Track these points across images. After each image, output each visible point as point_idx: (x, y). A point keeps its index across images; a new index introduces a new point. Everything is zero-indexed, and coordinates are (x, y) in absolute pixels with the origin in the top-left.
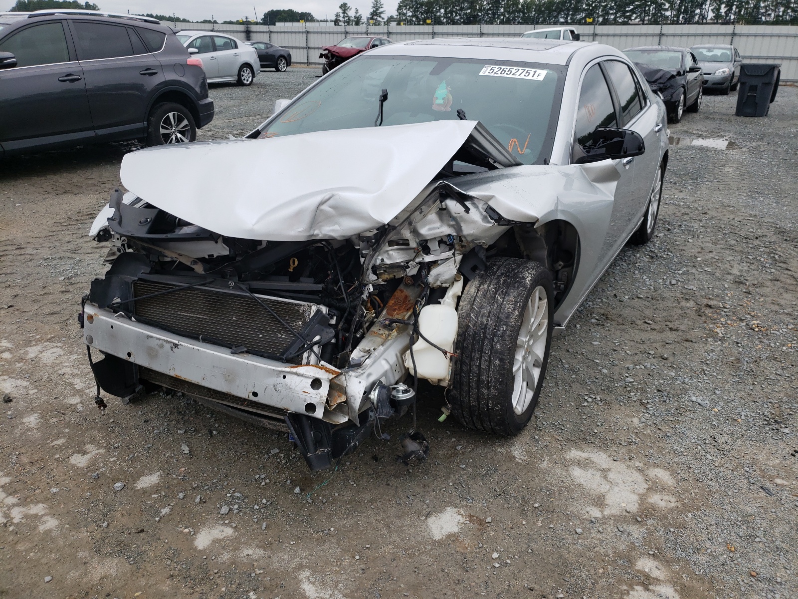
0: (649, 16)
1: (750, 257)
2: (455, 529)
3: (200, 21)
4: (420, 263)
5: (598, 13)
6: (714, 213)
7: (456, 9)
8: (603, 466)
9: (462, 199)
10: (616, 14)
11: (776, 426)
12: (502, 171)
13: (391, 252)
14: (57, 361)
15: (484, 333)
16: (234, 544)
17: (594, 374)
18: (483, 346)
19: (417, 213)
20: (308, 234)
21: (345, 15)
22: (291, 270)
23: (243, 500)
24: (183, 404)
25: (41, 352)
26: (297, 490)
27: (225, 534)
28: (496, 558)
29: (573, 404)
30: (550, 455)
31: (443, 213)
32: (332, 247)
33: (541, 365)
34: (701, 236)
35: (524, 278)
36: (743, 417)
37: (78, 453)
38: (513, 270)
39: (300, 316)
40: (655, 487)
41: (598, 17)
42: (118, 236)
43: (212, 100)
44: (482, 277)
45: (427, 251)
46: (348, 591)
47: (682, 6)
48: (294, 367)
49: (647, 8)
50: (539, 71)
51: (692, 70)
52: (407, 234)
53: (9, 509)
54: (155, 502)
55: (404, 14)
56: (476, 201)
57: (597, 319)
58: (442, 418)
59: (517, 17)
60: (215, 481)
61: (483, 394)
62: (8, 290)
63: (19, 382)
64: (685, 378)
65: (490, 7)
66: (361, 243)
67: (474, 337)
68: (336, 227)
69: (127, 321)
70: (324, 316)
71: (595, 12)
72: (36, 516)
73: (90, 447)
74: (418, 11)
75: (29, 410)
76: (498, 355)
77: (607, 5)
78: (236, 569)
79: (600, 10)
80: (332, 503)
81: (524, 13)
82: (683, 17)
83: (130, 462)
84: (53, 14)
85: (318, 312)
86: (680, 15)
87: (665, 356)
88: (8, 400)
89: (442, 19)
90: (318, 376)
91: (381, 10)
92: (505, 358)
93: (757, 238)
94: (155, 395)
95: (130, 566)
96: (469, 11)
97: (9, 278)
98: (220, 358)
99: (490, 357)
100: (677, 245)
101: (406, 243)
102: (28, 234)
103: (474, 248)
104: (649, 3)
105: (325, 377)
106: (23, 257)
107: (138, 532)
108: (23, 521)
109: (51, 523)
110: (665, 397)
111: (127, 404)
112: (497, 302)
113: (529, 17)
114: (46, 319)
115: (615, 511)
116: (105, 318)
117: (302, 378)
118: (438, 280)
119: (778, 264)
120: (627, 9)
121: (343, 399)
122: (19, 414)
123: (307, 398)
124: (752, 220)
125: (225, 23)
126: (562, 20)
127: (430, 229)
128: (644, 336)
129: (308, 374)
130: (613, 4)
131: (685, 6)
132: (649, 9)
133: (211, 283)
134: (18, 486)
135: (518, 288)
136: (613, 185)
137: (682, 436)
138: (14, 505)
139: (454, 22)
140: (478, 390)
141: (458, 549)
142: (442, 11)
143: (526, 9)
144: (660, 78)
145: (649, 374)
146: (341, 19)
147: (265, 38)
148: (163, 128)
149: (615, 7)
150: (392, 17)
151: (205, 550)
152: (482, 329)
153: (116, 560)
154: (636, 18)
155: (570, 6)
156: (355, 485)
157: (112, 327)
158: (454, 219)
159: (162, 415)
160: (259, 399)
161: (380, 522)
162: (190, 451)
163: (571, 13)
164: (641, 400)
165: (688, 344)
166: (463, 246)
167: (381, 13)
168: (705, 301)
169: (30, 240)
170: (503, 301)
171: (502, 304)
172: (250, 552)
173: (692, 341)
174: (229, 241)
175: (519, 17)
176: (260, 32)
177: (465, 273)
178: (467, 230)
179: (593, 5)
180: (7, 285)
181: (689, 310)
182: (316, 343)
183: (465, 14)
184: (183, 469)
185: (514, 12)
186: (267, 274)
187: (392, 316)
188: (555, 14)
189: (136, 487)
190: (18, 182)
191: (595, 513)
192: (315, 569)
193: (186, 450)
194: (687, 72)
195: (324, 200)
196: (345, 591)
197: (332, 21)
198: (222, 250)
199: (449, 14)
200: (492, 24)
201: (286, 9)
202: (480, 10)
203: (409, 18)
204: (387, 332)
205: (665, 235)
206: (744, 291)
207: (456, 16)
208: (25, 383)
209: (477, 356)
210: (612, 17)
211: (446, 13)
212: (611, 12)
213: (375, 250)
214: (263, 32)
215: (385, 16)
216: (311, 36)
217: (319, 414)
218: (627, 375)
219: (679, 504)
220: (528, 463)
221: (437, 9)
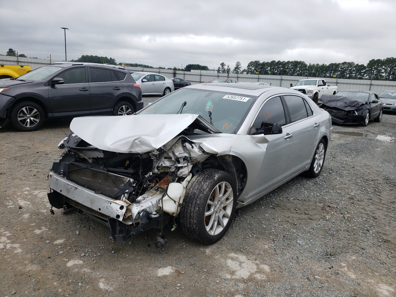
0: (374, 75)
1: (364, 188)
2: (168, 274)
3: (157, 67)
4: (176, 167)
5: (347, 73)
6: (359, 168)
7: (276, 67)
8: (242, 261)
9: (191, 143)
10: (356, 73)
11: (330, 256)
12: (213, 134)
13: (165, 162)
14: (44, 197)
15: (194, 196)
16: (82, 266)
17: (259, 227)
18: (193, 201)
19: (174, 147)
20: (129, 151)
21: (223, 68)
22: (126, 165)
23: (91, 253)
24: (84, 217)
25: (39, 193)
26: (113, 252)
27: (79, 263)
28: (179, 286)
29: (242, 237)
30: (221, 254)
31: (184, 147)
32: (142, 158)
33: (229, 217)
34: (345, 177)
35: (215, 176)
36: (316, 251)
37: (38, 229)
38: (212, 173)
39: (123, 182)
40: (260, 271)
41: (347, 75)
42: (67, 147)
43: (143, 102)
44: (199, 175)
45: (179, 162)
46: (116, 288)
47: (391, 71)
48: (115, 200)
49: (372, 72)
50: (246, 98)
51: (374, 102)
52: (171, 155)
53: (6, 244)
54: (59, 249)
55: (251, 69)
56: (196, 144)
57: (273, 206)
58: (173, 229)
59: (305, 72)
60: (84, 245)
61: (192, 222)
62: (36, 169)
63: (27, 202)
64: (299, 233)
65: (293, 67)
66: (153, 157)
67: (190, 198)
68: (140, 149)
69: (63, 178)
70: (131, 182)
71: (345, 72)
72: (15, 248)
73: (43, 228)
74: (257, 68)
75: (27, 212)
76: (198, 205)
77: (351, 69)
78: (78, 275)
79: (348, 71)
80: (125, 258)
81: (309, 71)
82: (392, 77)
83: (56, 234)
84: (82, 64)
85: (129, 180)
86: (390, 75)
87: (295, 223)
88: (20, 208)
89: (269, 72)
90: (123, 205)
91: (240, 66)
92: (200, 207)
93: (372, 181)
94: (75, 213)
95: (41, 268)
96: (282, 69)
97: (38, 165)
98: (90, 194)
99: (195, 206)
100: (330, 180)
101: (170, 158)
102: (52, 149)
103: (197, 163)
104: (374, 69)
105: (125, 205)
106: (47, 158)
107: (48, 258)
108: (10, 249)
109: (19, 251)
110: (285, 239)
111: (63, 214)
112: (201, 184)
113: (311, 73)
114: (46, 181)
115: (237, 277)
116: (55, 176)
117: (117, 205)
118: (181, 174)
119: (376, 193)
120: (362, 71)
121: (130, 214)
122: (23, 213)
123: (117, 212)
124: (376, 173)
125: (169, 69)
126: (328, 75)
127: (180, 154)
128: (290, 215)
129: (119, 203)
130: (355, 69)
131: (393, 72)
132: (373, 72)
133: (94, 167)
134: (12, 237)
135: (211, 180)
136: (266, 145)
137: (284, 254)
138: (9, 243)
139: (274, 74)
140: (190, 220)
141: (165, 281)
142: (269, 68)
143: (310, 69)
144: (357, 105)
145: (284, 230)
146: (221, 70)
147: (181, 77)
148: (120, 112)
149: (356, 70)
150: (245, 70)
151: (69, 267)
152: (194, 194)
153: (37, 266)
154: (366, 76)
155: (332, 69)
156: (136, 253)
157: (57, 180)
158: (188, 150)
159: (74, 220)
160: (102, 211)
161: (139, 267)
162: (79, 233)
163: (333, 72)
164: (274, 239)
165: (310, 220)
166: (192, 161)
167: (240, 68)
168: (329, 204)
169: (52, 152)
170: (204, 184)
171: (203, 185)
172: (86, 270)
173: (312, 220)
174: (104, 152)
175: (307, 72)
176: (180, 74)
177: (193, 172)
178: (193, 155)
179: (344, 69)
180: (37, 168)
181: (318, 207)
182: (127, 193)
183: (280, 70)
184: (74, 239)
185: (304, 70)
186: (116, 165)
187: (160, 186)
188: (325, 72)
189: (54, 243)
190: (56, 130)
191: (229, 276)
192: (106, 279)
193: (77, 233)
194: (371, 103)
195: (136, 139)
196: (115, 288)
197: (216, 70)
198: (101, 155)
199: (272, 69)
200: (293, 75)
201: (196, 64)
202: (287, 69)
203: (253, 71)
204: (156, 192)
205: (327, 175)
206: (352, 202)
207: (275, 71)
208: (29, 203)
209: (190, 205)
210: (354, 75)
211: (271, 69)
212: (354, 72)
213: (158, 160)
214: (181, 74)
215: (242, 69)
216: (202, 77)
217: (121, 219)
218: (273, 229)
219: (266, 279)
220: (210, 255)
221: (266, 67)
